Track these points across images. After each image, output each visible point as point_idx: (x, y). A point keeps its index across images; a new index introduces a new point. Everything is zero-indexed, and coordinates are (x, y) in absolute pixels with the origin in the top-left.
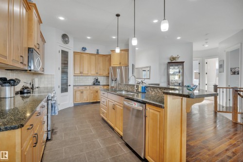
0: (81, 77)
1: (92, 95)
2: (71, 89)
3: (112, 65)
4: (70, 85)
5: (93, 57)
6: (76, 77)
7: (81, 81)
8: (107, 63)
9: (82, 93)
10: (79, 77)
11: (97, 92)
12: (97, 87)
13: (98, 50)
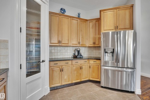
0: (59, 48)
1: (76, 72)
2: (45, 67)
3: (103, 31)
4: (43, 61)
5: (75, 22)
6: (53, 48)
7: (59, 54)
8: (91, 30)
9: (62, 70)
10: (56, 48)
11: (81, 68)
12: (80, 62)
13: (79, 14)
